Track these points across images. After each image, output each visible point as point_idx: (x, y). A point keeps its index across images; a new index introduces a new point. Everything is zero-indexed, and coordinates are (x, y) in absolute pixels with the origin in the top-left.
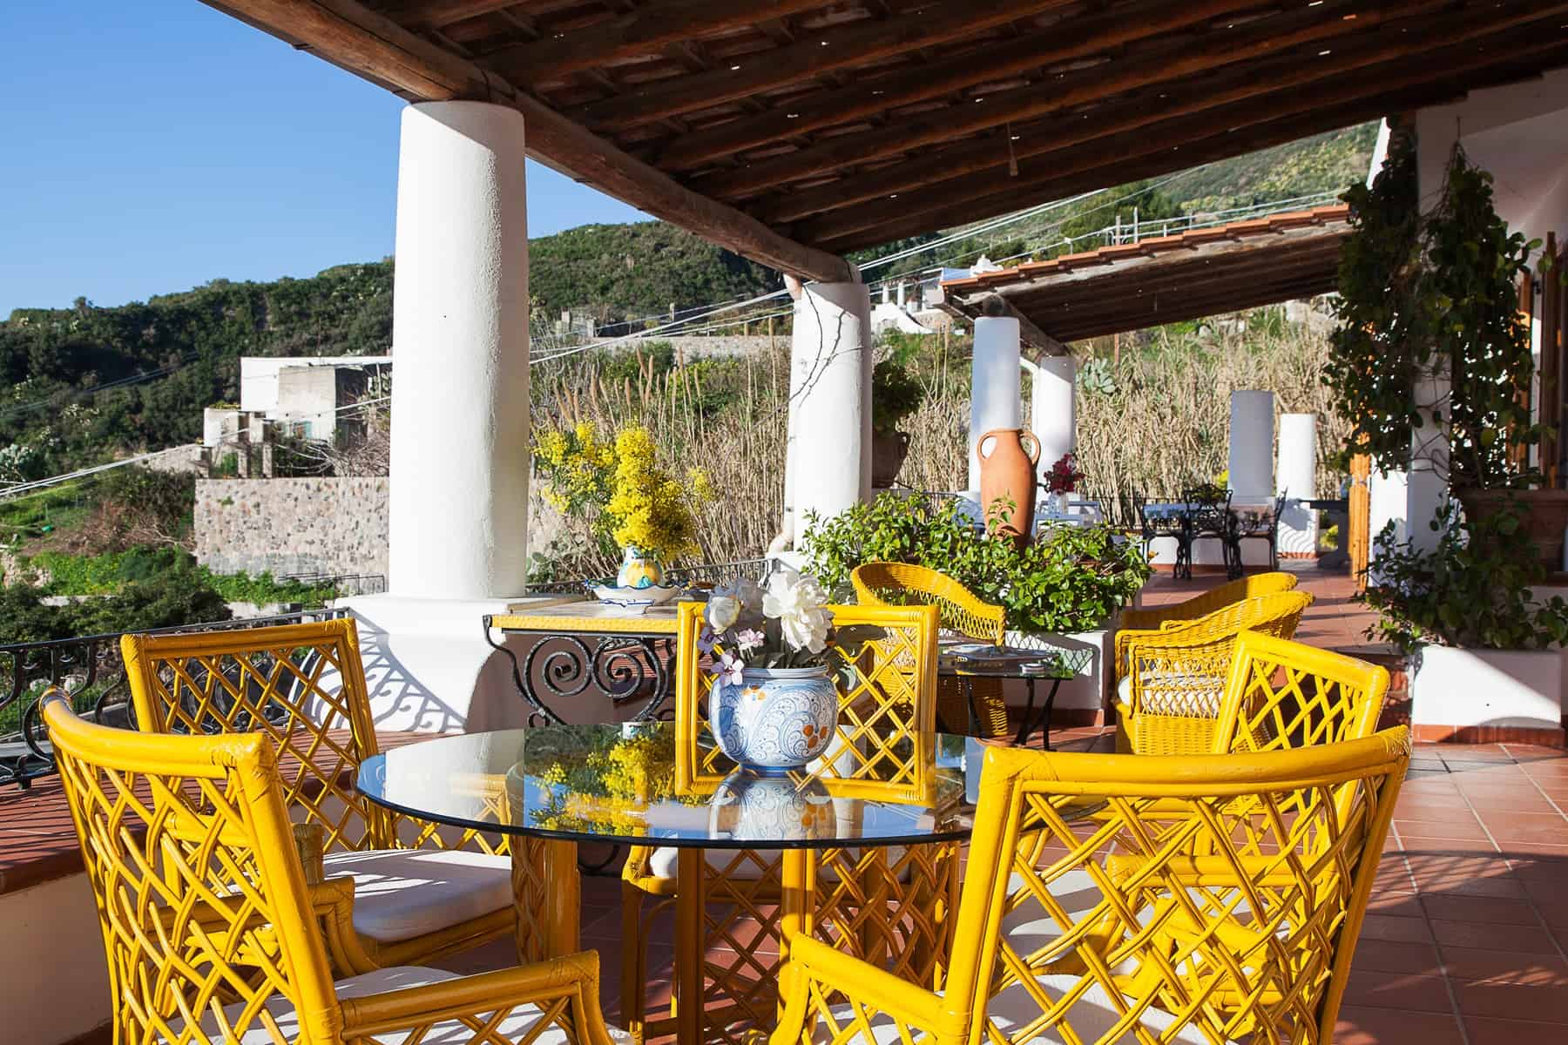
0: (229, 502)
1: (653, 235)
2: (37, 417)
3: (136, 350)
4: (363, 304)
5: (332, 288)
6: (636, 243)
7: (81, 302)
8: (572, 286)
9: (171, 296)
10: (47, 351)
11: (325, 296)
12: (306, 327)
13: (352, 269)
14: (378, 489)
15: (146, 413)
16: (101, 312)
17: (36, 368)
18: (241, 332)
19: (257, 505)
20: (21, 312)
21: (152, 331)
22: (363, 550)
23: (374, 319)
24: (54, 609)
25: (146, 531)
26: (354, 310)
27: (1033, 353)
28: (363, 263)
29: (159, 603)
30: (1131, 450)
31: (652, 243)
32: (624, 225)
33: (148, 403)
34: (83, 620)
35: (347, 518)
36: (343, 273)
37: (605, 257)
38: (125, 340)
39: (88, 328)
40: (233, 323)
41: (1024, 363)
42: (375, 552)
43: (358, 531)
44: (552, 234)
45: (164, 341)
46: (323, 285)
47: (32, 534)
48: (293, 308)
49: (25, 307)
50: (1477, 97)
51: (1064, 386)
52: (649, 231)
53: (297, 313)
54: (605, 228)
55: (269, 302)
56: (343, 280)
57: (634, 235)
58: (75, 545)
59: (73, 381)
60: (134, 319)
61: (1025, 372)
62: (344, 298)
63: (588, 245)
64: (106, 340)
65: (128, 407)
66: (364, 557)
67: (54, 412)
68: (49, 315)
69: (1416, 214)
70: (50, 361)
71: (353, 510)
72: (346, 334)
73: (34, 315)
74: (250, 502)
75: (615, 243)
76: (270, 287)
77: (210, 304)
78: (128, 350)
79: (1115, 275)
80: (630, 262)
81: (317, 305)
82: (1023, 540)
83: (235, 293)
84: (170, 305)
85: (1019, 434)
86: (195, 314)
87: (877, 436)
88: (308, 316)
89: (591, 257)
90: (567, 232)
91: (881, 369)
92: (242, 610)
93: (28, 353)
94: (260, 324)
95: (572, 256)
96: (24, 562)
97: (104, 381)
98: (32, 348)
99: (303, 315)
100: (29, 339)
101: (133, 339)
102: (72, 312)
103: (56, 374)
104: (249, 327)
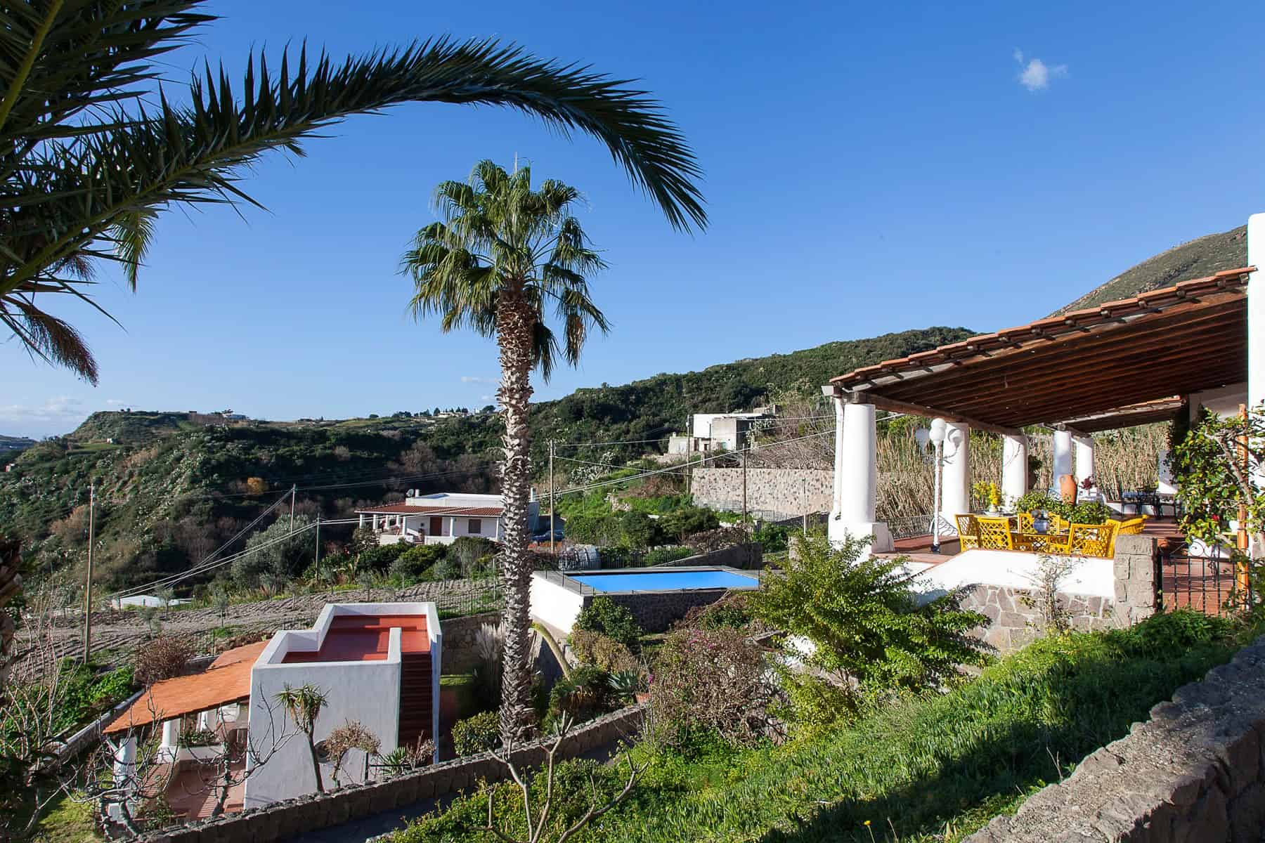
0: (704, 478)
1: (867, 346)
2: (586, 436)
3: (627, 406)
4: (726, 383)
5: (712, 376)
6: (857, 351)
7: (604, 384)
8: (825, 372)
9: (641, 381)
10: (591, 407)
11: (709, 380)
12: (701, 394)
13: (721, 366)
14: (769, 474)
15: (631, 433)
16: (612, 389)
17: (586, 414)
18: (672, 397)
19: (715, 479)
20: (580, 390)
21: (634, 397)
22: (762, 499)
23: (731, 390)
24: (654, 520)
25: (668, 489)
26: (722, 386)
27: (1075, 437)
28: (726, 364)
29: (694, 519)
30: (1122, 466)
31: (866, 350)
32: (851, 342)
33: (632, 430)
34: (666, 524)
35: (754, 486)
36: (717, 369)
37: (842, 358)
38: (623, 402)
39: (607, 396)
40: (668, 393)
41: (1072, 440)
42: (767, 501)
43: (760, 492)
44: (815, 347)
45: (639, 402)
46: (708, 375)
47: (620, 489)
48: (694, 386)
49: (581, 387)
50: (1206, 392)
51: (1090, 449)
52: (863, 344)
53: (697, 388)
54: (842, 343)
55: (684, 383)
56: (717, 372)
57: (856, 347)
58: (639, 494)
59: (601, 420)
60: (626, 392)
61: (1074, 443)
62: (717, 381)
63: (833, 352)
64: (615, 402)
65: (623, 432)
66: (762, 502)
67: (593, 434)
68: (591, 391)
69: (1189, 422)
70: (592, 411)
71: (757, 482)
72: (718, 397)
73: (585, 391)
74: (712, 479)
75: (847, 351)
76: (685, 376)
77: (658, 384)
78: (624, 406)
79: (1107, 418)
80: (854, 360)
81: (705, 384)
82: (1074, 505)
83: (669, 379)
84: (641, 385)
85: (1072, 477)
86: (652, 390)
87: (1029, 476)
88: (701, 389)
89: (835, 358)
90: (822, 346)
91: (1030, 456)
92: (724, 524)
93: (583, 408)
94: (680, 393)
95: (825, 358)
96: (620, 501)
97: (614, 422)
98: (585, 405)
99: (699, 388)
100: (584, 402)
101: (625, 401)
102: (601, 390)
103: (594, 417)
104: (675, 395)
